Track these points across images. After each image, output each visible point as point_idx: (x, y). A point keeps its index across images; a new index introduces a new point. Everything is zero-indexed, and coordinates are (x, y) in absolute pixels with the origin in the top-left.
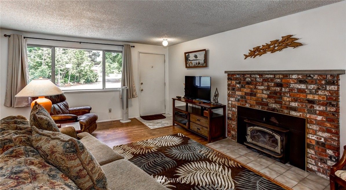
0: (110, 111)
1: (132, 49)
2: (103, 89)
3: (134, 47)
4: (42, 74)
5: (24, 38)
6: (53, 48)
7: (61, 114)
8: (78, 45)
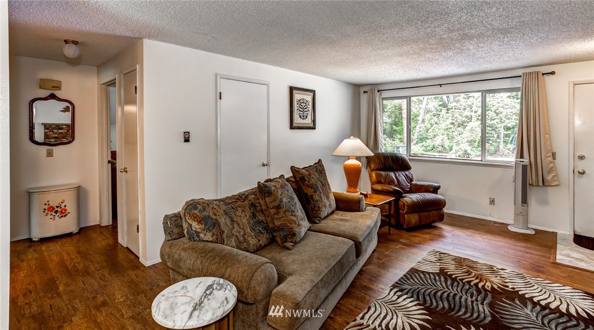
0: (492, 202)
1: (548, 78)
2: (482, 161)
3: (553, 73)
4: (470, 134)
5: (378, 91)
6: (408, 98)
7: (395, 186)
8: (437, 89)
